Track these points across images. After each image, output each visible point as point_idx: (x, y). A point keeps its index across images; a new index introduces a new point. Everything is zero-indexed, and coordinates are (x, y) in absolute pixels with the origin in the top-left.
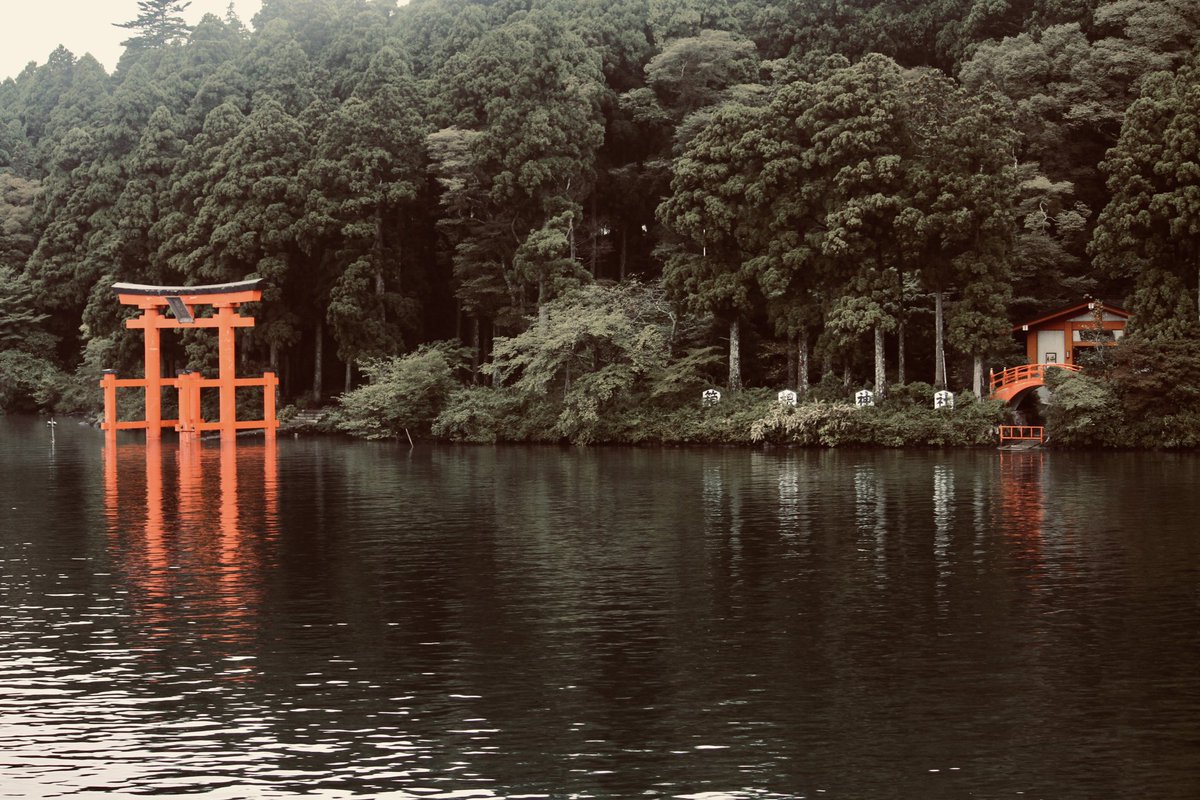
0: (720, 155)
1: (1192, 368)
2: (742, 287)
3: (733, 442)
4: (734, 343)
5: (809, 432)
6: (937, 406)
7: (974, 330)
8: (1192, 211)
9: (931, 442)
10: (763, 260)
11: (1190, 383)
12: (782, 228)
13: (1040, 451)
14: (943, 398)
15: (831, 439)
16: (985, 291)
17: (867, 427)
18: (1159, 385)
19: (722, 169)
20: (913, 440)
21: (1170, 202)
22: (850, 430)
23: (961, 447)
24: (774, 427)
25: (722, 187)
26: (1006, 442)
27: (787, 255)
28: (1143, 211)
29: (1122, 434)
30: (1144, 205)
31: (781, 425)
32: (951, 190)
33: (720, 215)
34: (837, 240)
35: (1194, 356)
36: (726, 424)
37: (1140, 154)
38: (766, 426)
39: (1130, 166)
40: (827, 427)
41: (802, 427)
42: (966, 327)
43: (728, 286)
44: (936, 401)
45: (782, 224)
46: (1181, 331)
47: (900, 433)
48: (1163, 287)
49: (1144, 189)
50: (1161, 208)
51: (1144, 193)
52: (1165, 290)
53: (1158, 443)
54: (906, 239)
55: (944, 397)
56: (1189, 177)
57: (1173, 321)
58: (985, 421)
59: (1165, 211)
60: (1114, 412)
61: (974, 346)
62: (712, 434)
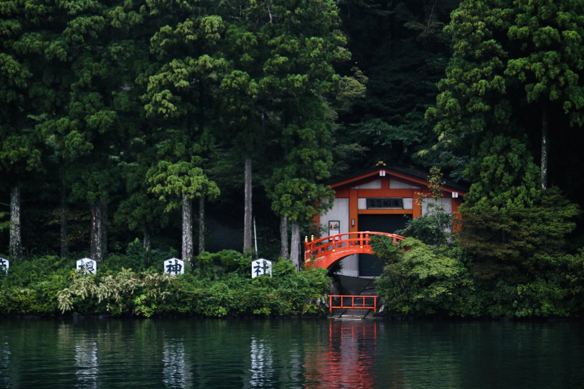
0: (11, 9)
1: (549, 237)
2: (37, 151)
3: (34, 312)
4: (15, 208)
5: (123, 302)
6: (254, 275)
7: (299, 198)
8: (552, 76)
9: (257, 312)
10: (63, 122)
11: (546, 251)
12: (84, 89)
13: (374, 320)
14: (260, 267)
15: (147, 309)
16: (310, 156)
17: (187, 297)
18: (516, 253)
19: (16, 25)
20: (238, 309)
21: (527, 67)
22: (168, 300)
23: (288, 317)
24: (83, 297)
25: (16, 45)
26: (335, 311)
27: (93, 117)
28: (497, 77)
29: (472, 303)
30: (498, 71)
31: (90, 295)
32: (283, 53)
33: (17, 74)
34: (165, 102)
35: (548, 225)
36: (25, 293)
37: (492, 18)
38: (73, 296)
39: (483, 30)
40: (143, 297)
41: (117, 297)
42: (292, 193)
43: (21, 149)
44: (253, 270)
45: (86, 85)
46: (531, 199)
47: (223, 303)
48: (511, 154)
49: (497, 54)
50: (518, 73)
51: (497, 59)
52: (514, 157)
53: (508, 313)
54: (234, 103)
55: (262, 265)
56: (548, 42)
57: (522, 188)
58: (313, 290)
59: (522, 77)
60: (465, 282)
61: (301, 213)
62: (10, 305)
